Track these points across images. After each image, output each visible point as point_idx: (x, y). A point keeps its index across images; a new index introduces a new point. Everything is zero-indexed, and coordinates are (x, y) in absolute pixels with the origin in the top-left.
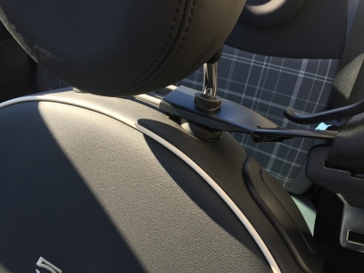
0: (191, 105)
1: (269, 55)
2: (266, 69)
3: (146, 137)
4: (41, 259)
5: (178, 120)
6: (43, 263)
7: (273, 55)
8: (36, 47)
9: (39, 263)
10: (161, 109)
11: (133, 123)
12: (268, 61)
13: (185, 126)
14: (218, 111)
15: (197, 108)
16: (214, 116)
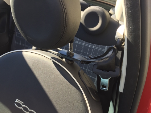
0: (66, 54)
1: (95, 44)
2: (94, 49)
3: (53, 61)
4: (17, 100)
5: (62, 58)
6: (18, 101)
7: (96, 44)
8: (27, 37)
9: (16, 101)
10: (58, 55)
11: (50, 58)
12: (95, 46)
13: (64, 60)
14: (73, 56)
15: (67, 55)
16: (72, 57)
